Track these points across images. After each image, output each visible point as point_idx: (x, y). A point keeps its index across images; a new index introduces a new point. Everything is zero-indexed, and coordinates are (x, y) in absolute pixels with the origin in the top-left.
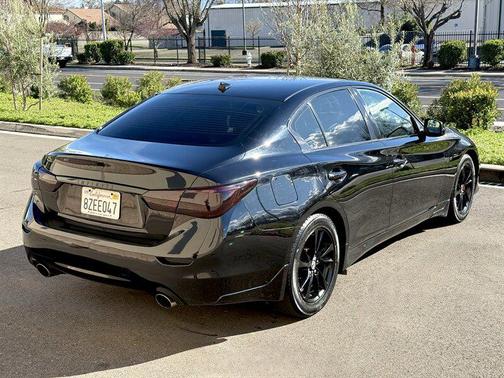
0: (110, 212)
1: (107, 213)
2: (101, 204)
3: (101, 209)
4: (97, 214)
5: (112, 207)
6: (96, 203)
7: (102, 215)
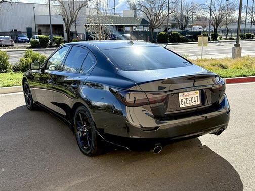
0: (195, 101)
1: (194, 102)
2: (190, 99)
3: (190, 102)
4: (189, 105)
5: (196, 99)
6: (188, 99)
7: (192, 104)
